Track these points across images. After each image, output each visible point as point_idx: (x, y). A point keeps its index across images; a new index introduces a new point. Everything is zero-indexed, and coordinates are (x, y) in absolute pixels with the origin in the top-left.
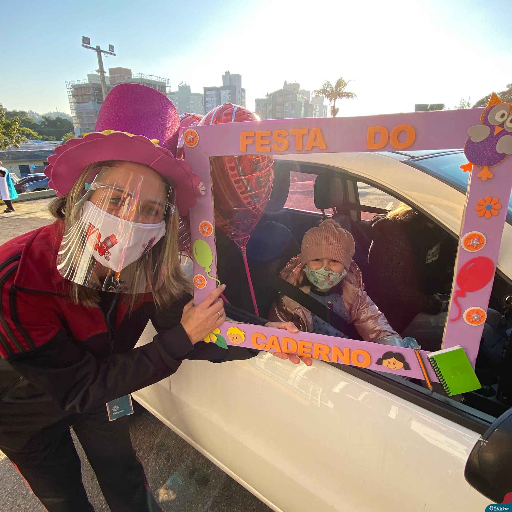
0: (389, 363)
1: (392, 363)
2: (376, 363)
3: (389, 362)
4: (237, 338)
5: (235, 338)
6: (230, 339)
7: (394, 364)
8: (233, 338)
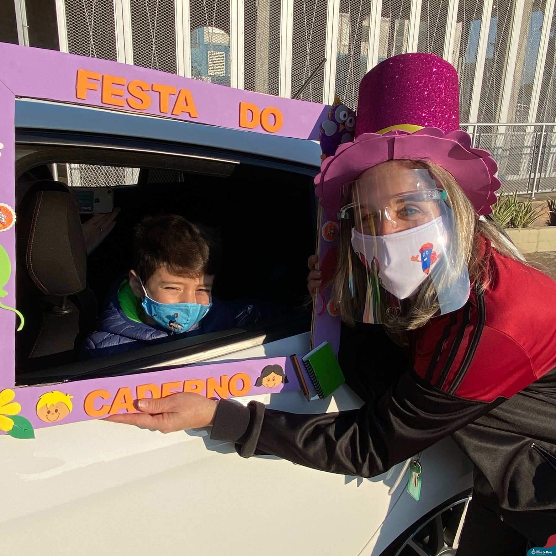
0: (269, 381)
1: (271, 380)
2: (255, 385)
3: (269, 379)
4: (56, 411)
5: (53, 411)
6: (42, 415)
7: (273, 380)
8: (49, 412)
